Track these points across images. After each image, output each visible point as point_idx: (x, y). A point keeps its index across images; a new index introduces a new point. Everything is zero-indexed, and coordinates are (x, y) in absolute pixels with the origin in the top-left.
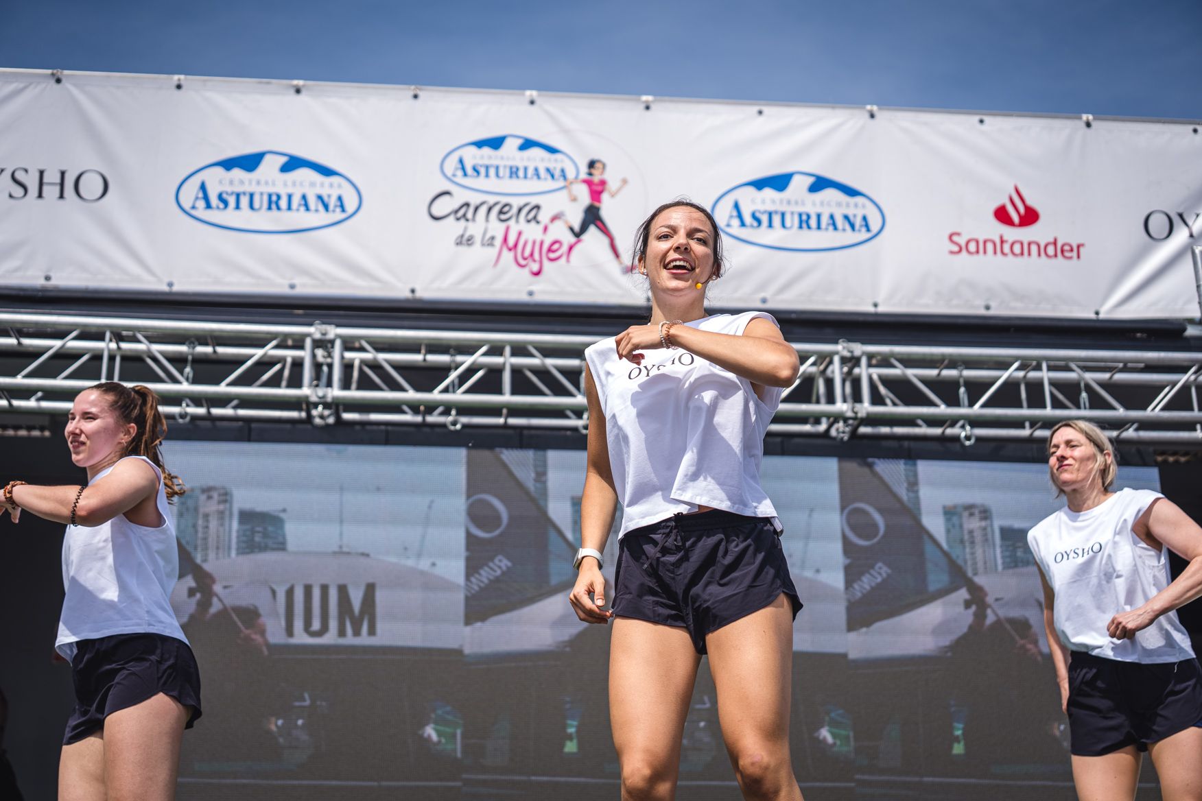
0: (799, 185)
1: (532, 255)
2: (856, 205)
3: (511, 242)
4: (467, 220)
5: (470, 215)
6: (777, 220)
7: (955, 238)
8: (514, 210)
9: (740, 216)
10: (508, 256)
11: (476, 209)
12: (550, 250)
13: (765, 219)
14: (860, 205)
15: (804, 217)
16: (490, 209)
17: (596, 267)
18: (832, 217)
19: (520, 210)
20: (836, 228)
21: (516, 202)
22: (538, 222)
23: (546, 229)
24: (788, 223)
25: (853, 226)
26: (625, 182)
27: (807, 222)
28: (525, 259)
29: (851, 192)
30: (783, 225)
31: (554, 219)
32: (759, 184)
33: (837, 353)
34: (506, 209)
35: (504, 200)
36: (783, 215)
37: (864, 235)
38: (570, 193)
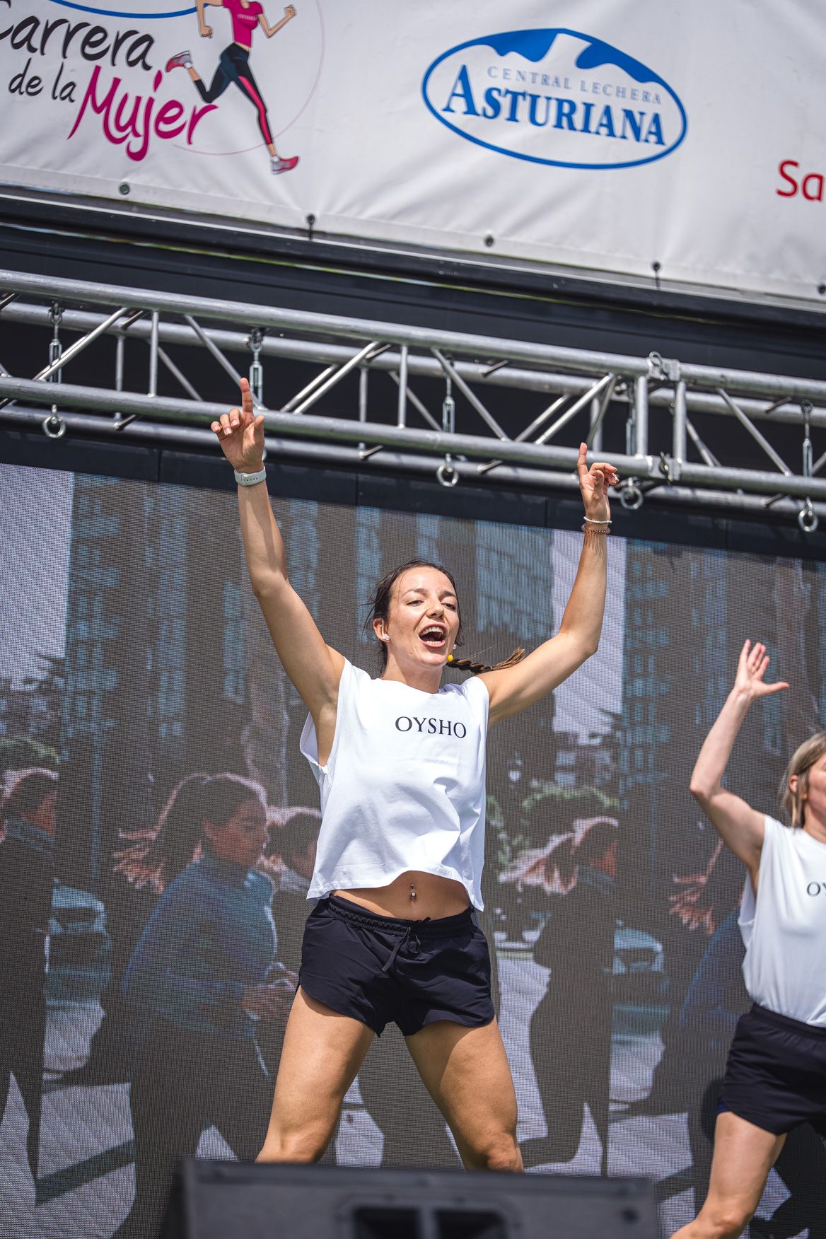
0: (565, 50)
1: (132, 121)
2: (646, 97)
3: (101, 97)
4: (32, 50)
5: (36, 42)
6: (524, 107)
7: (789, 170)
8: (110, 41)
9: (467, 95)
10: (93, 120)
11: (48, 32)
12: (161, 118)
13: (505, 102)
14: (652, 98)
15: (566, 108)
16: (69, 36)
17: (233, 154)
18: (607, 111)
19: (118, 43)
20: (611, 133)
21: (115, 27)
22: (147, 67)
23: (158, 79)
24: (540, 118)
25: (637, 131)
26: (291, 11)
27: (569, 117)
28: (120, 129)
29: (641, 73)
30: (533, 120)
31: (171, 65)
32: (502, 43)
33: (644, 372)
34: (99, 36)
35: (95, 20)
36: (534, 98)
37: (653, 149)
38: (202, 20)
